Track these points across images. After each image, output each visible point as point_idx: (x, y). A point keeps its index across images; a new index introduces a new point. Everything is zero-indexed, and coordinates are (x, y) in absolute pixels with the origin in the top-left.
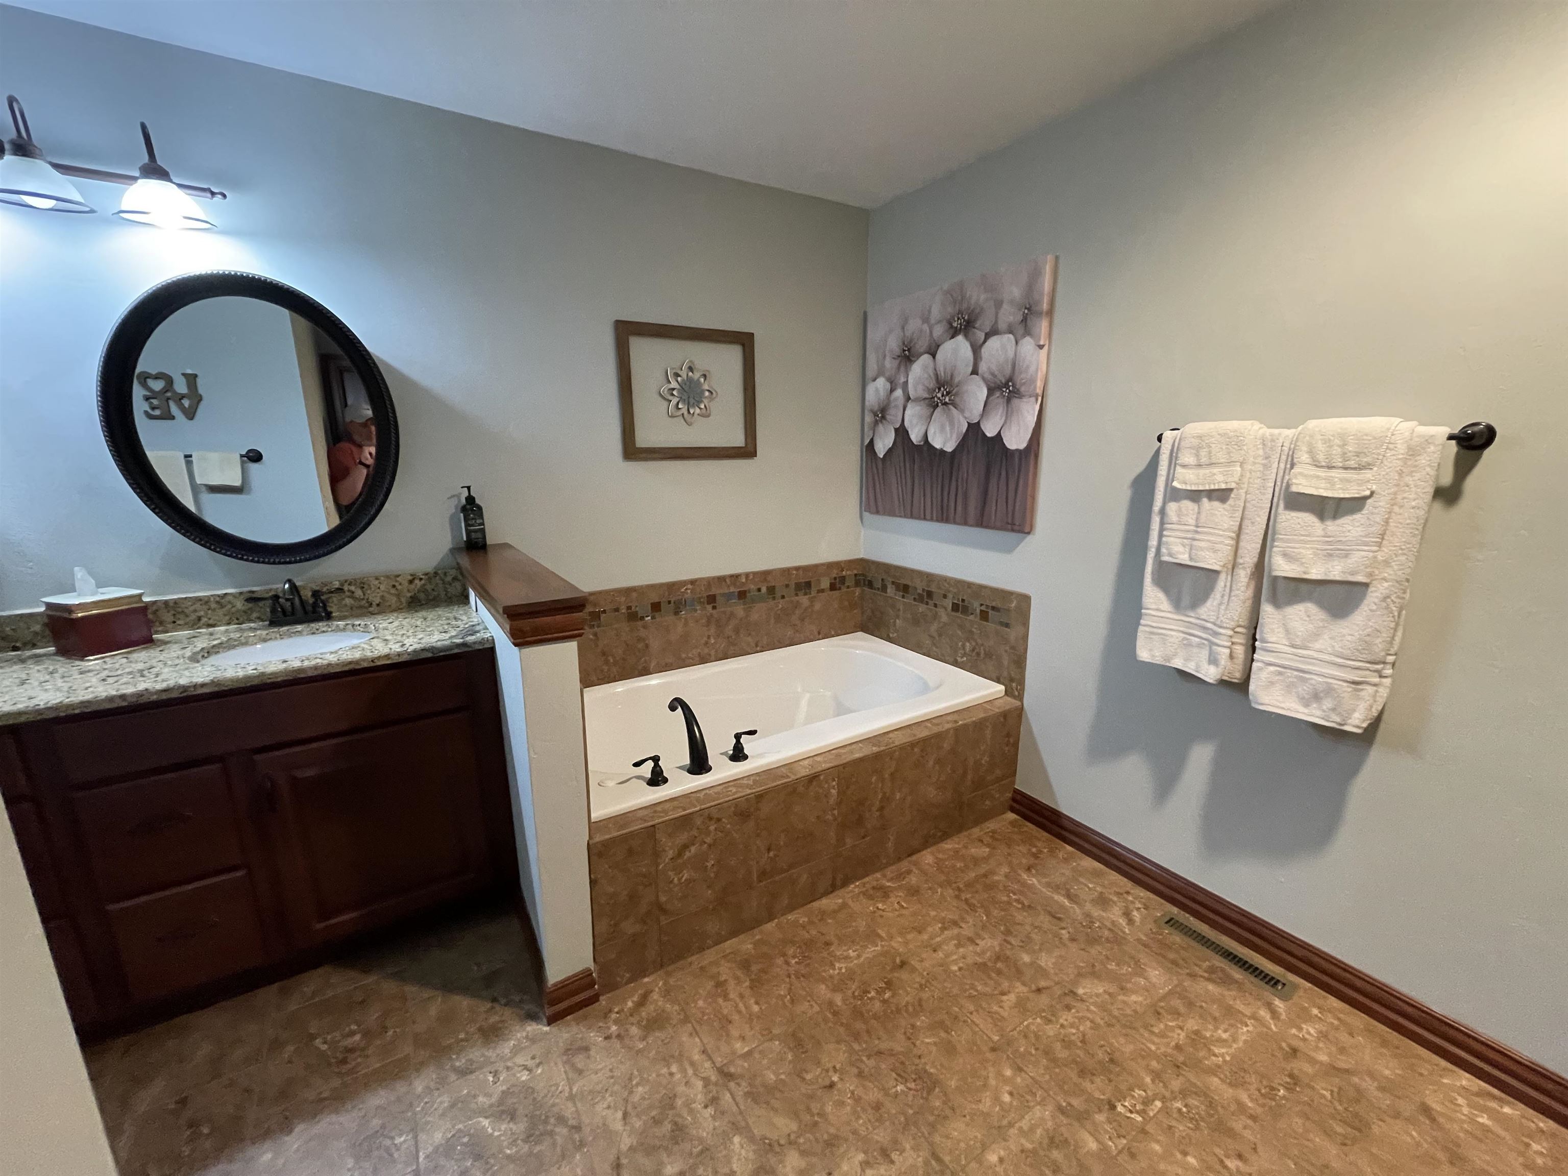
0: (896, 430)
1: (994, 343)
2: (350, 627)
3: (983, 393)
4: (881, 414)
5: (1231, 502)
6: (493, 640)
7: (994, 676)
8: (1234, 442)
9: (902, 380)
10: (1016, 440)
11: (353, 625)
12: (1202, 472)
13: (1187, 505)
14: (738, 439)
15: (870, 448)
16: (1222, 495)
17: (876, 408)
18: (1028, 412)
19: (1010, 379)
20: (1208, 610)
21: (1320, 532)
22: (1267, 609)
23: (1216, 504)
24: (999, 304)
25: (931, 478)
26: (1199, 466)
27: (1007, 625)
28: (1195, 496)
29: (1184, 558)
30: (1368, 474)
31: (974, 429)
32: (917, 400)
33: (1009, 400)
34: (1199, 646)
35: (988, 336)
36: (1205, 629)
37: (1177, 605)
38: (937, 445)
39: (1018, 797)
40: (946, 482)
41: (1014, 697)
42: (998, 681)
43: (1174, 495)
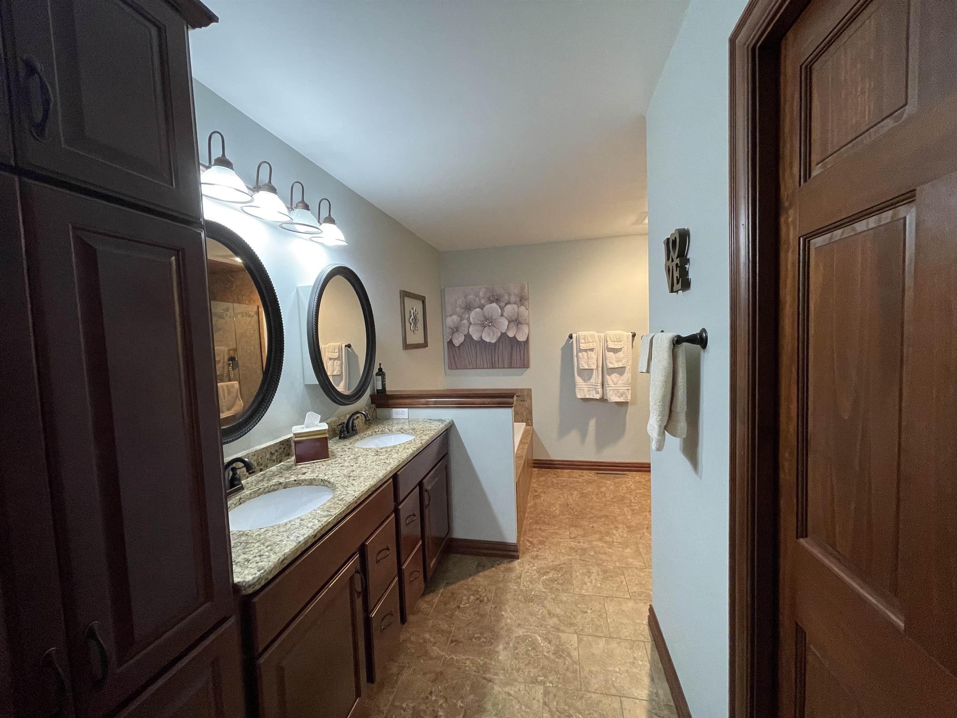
0: (465, 335)
1: (508, 307)
2: (374, 433)
3: (507, 323)
4: (456, 330)
5: (594, 351)
6: (453, 421)
7: (521, 421)
8: (593, 336)
9: (467, 316)
10: (521, 338)
11: (375, 432)
12: (587, 344)
13: (585, 353)
14: (422, 341)
15: (450, 342)
16: (592, 350)
17: (452, 326)
18: (525, 329)
19: (517, 319)
20: (593, 380)
21: (614, 356)
22: (607, 377)
23: (591, 352)
24: (510, 295)
25: (486, 353)
26: (586, 343)
27: (524, 401)
28: (586, 351)
29: (586, 367)
30: (621, 343)
31: (504, 335)
32: (476, 324)
33: (517, 325)
34: (592, 390)
35: (506, 304)
36: (593, 385)
37: (585, 381)
38: (487, 340)
39: (535, 462)
40: (493, 354)
41: (530, 426)
42: (522, 422)
43: (581, 351)
